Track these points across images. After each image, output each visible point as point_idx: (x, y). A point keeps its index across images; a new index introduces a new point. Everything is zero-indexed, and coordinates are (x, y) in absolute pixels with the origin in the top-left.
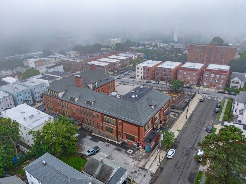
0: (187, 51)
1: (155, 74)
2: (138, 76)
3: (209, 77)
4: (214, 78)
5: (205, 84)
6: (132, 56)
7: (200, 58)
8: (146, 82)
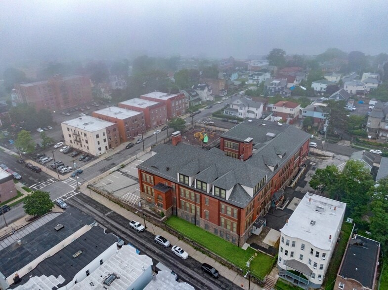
2: (100, 149)
3: (175, 106)
4: (179, 105)
5: (174, 115)
8: (127, 148)
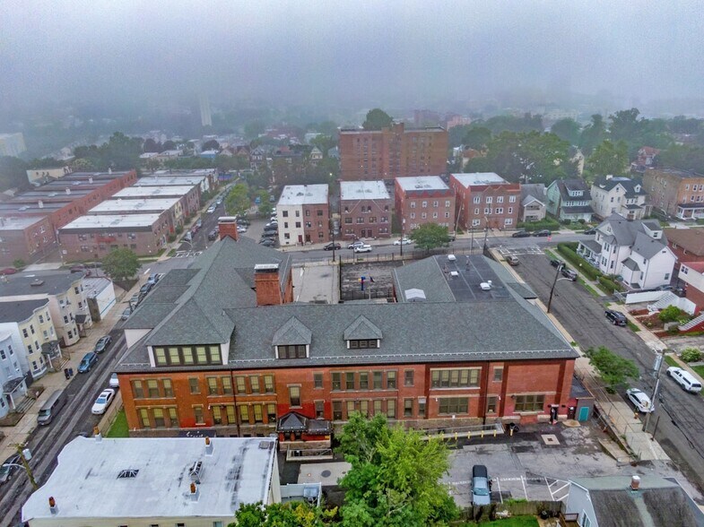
0: (319, 152)
1: (343, 221)
2: (287, 236)
3: (483, 205)
4: (495, 205)
5: (476, 222)
6: (196, 181)
7: (374, 166)
8: (325, 250)
